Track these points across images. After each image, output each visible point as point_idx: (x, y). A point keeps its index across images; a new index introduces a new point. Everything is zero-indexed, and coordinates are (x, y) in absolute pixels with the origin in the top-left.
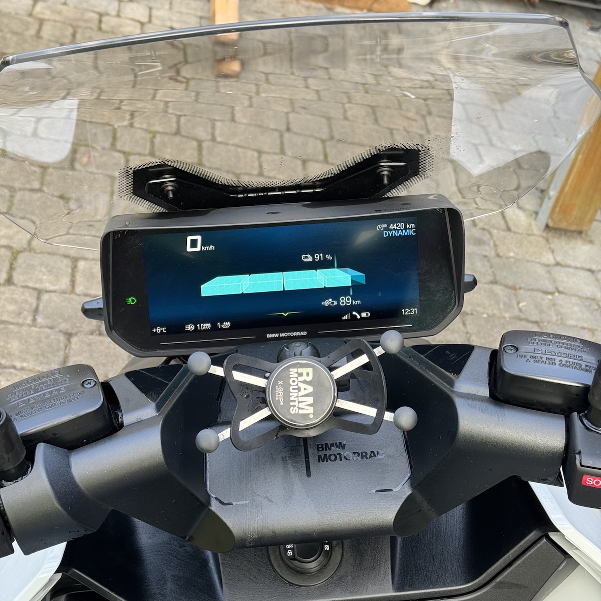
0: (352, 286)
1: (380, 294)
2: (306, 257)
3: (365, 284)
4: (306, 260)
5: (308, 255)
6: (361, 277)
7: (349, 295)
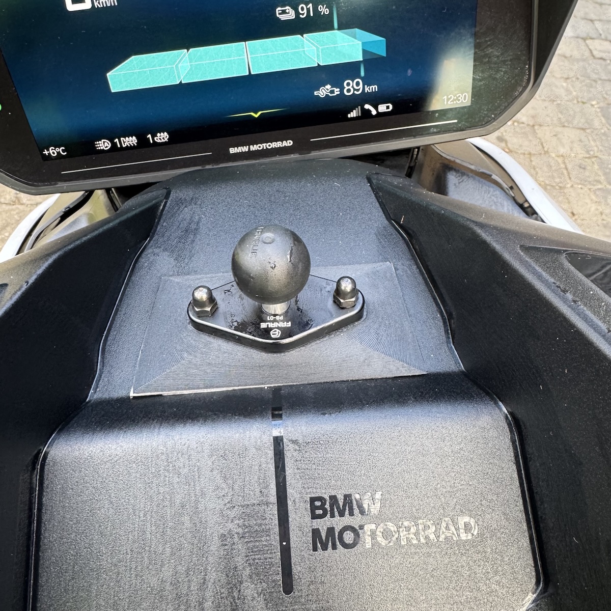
0: (365, 61)
1: (409, 72)
2: (284, 12)
3: (384, 54)
4: (283, 17)
5: (287, 7)
6: (378, 44)
7: (359, 76)
